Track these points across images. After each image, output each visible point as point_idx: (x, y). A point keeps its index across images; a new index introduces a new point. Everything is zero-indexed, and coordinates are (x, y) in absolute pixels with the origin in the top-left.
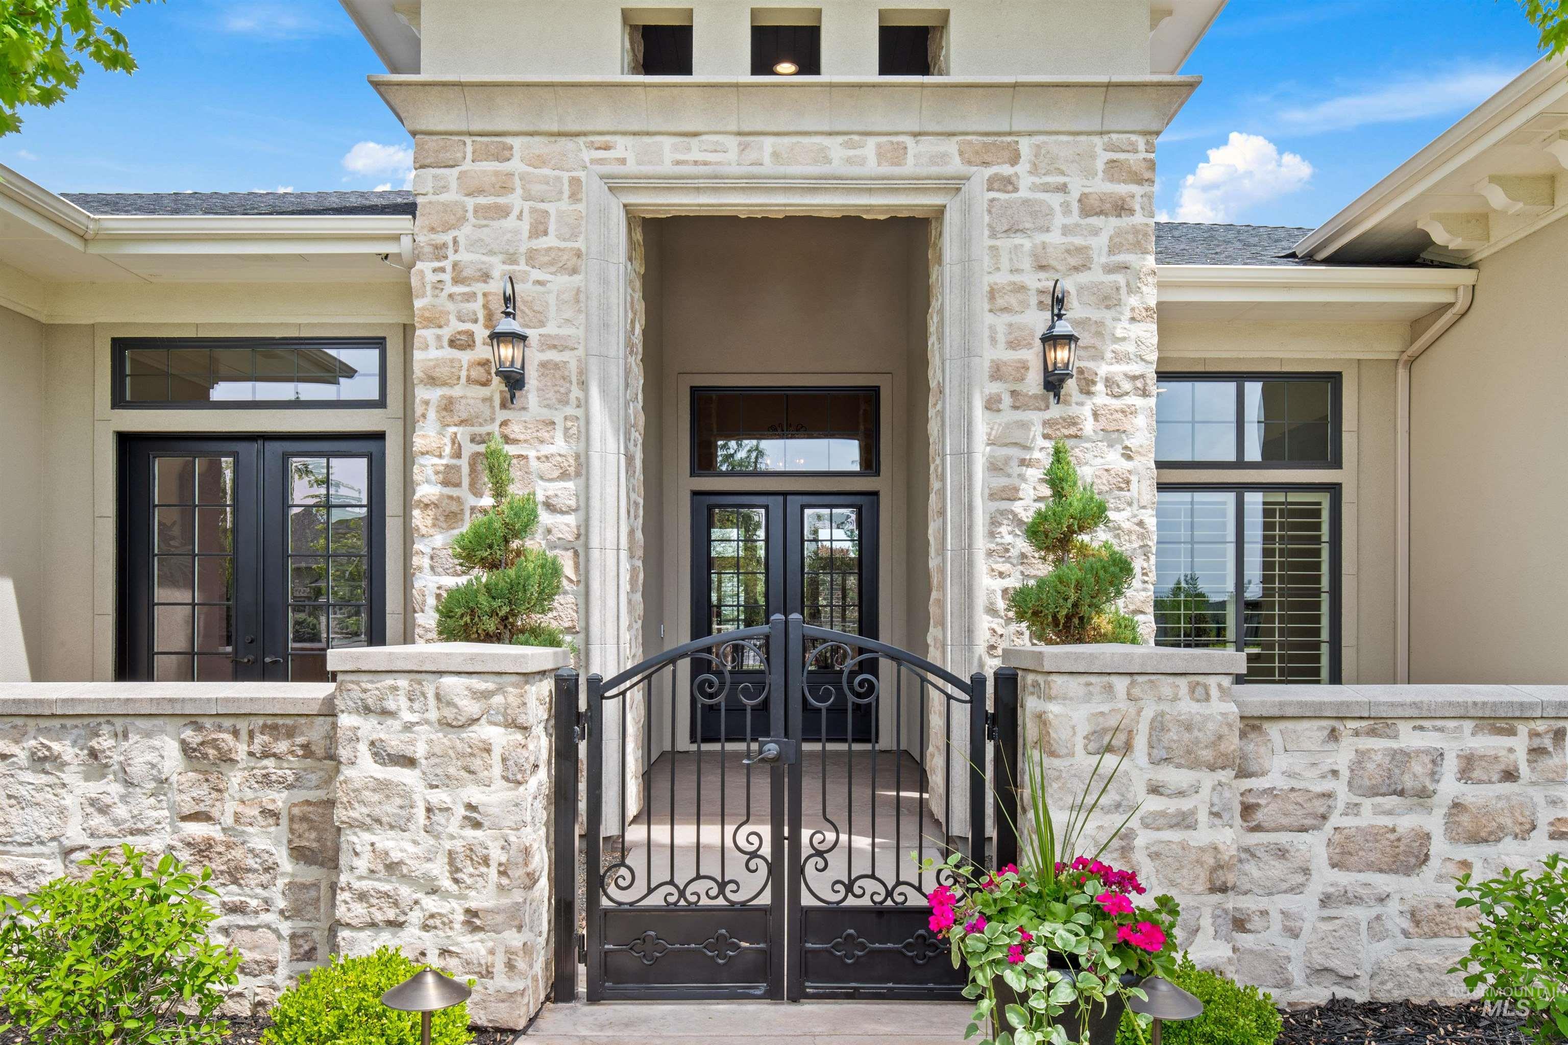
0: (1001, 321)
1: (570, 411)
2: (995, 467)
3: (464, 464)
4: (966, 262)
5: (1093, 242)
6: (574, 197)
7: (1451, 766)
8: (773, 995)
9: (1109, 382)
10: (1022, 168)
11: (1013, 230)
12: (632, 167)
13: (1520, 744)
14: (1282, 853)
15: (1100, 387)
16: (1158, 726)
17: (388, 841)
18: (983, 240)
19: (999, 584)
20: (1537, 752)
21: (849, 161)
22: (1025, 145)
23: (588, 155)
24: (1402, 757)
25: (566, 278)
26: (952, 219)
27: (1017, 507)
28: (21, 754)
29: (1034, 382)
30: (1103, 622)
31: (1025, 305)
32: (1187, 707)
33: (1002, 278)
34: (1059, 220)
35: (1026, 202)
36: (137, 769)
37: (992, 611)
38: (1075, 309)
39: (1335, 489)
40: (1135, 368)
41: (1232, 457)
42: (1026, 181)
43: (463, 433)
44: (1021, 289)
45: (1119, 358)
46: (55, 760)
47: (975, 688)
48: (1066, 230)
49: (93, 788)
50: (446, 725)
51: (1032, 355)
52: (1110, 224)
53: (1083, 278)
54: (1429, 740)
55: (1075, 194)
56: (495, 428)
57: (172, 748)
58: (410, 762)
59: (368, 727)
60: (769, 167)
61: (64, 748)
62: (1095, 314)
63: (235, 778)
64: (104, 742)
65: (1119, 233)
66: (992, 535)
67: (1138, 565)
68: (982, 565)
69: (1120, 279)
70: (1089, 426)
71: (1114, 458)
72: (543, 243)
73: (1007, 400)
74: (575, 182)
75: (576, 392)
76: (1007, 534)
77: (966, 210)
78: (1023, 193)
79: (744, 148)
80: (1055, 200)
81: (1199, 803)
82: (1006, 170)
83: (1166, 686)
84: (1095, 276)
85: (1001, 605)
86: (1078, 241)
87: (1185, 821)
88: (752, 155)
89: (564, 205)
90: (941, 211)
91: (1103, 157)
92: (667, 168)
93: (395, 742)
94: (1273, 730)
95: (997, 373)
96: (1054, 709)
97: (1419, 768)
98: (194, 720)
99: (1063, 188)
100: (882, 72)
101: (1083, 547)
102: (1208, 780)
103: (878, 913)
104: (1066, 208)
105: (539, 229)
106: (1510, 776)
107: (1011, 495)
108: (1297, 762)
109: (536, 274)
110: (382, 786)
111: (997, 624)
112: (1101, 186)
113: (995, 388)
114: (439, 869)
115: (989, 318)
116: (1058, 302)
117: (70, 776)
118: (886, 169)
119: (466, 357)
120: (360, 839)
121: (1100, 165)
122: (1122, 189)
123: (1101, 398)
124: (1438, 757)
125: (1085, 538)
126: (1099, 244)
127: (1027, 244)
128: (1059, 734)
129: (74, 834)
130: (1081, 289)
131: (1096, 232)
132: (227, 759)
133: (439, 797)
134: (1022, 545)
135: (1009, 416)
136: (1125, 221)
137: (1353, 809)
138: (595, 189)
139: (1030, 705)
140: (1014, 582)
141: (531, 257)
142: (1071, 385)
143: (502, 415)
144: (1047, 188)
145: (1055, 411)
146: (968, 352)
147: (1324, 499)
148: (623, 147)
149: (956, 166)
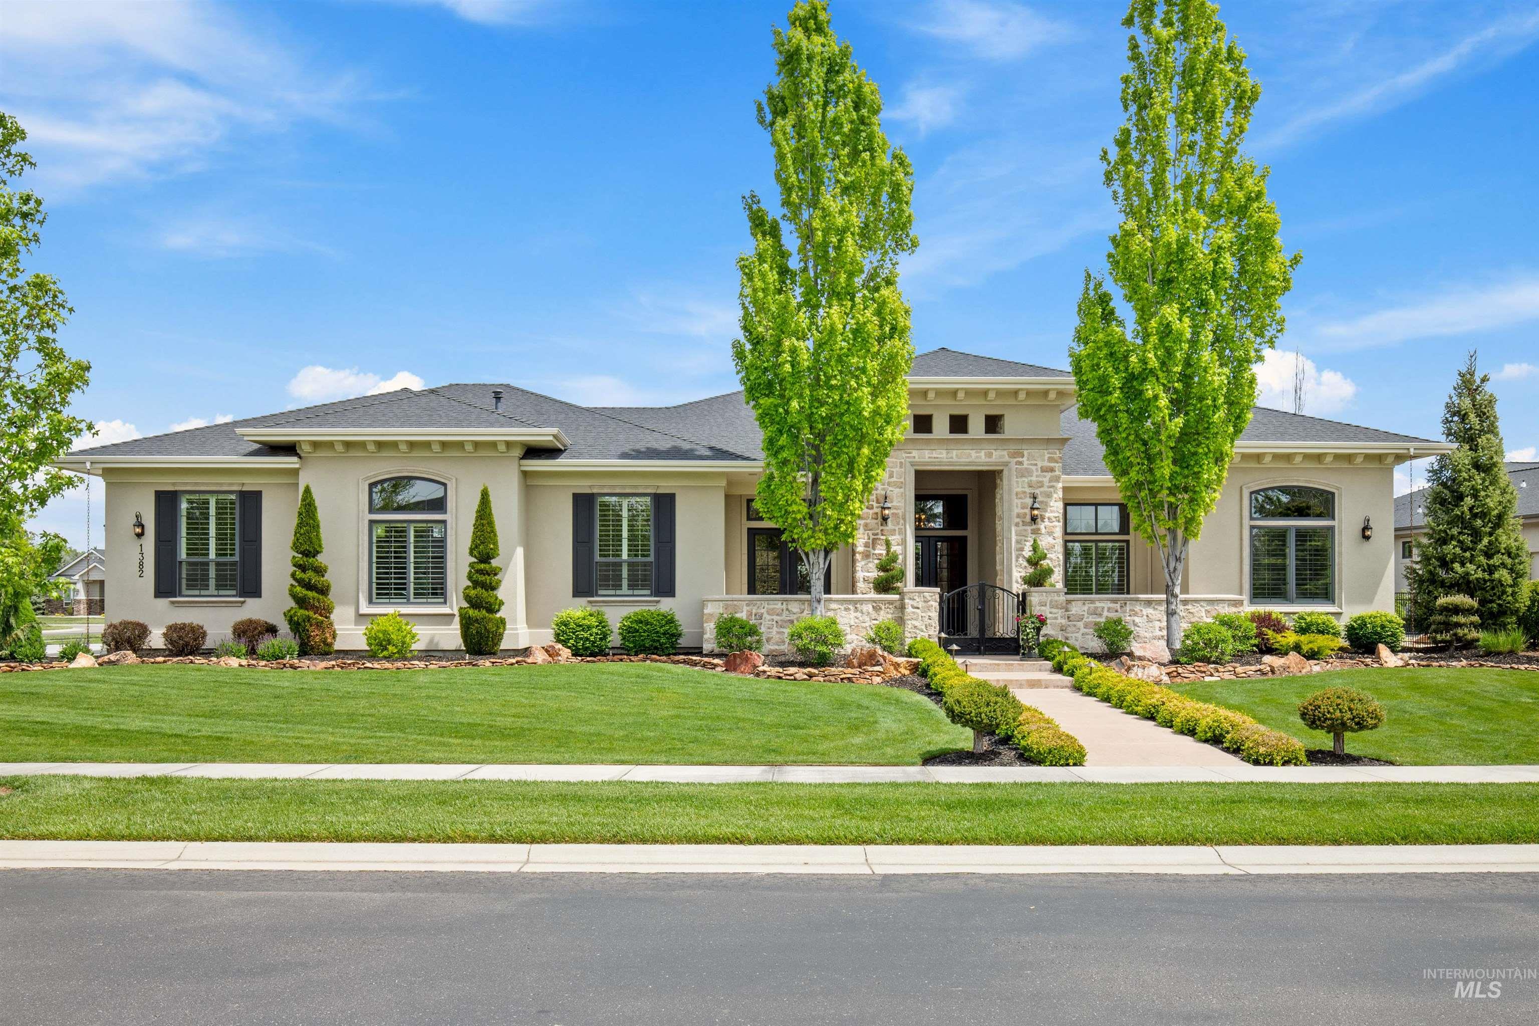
0: (1019, 501)
1: (900, 526)
2: (1018, 542)
3: (870, 541)
4: (1010, 485)
5: (1044, 479)
6: (901, 467)
7: (1106, 609)
8: (980, 654)
9: (1049, 518)
10: (1025, 459)
11: (1022, 476)
12: (917, 459)
13: (1118, 605)
14: (1075, 626)
15: (1046, 520)
16: (1051, 601)
17: (916, 623)
18: (1014, 479)
19: (1018, 575)
20: (1121, 607)
21: (977, 457)
22: (1025, 453)
23: (904, 455)
24: (1096, 608)
25: (898, 489)
26: (1005, 473)
27: (1024, 553)
28: (842, 608)
29: (1028, 519)
30: (1047, 583)
31: (1026, 497)
32: (1056, 598)
33: (1019, 490)
34: (1035, 474)
35: (1026, 469)
36: (864, 611)
37: (1017, 582)
38: (1040, 499)
39: (1127, 542)
40: (1057, 515)
41: (1094, 531)
42: (1026, 463)
43: (870, 533)
44: (1025, 492)
45: (1051, 512)
46: (849, 609)
47: (1018, 596)
48: (1037, 476)
49: (856, 614)
50: (925, 601)
51: (1028, 511)
52: (1049, 475)
53: (1042, 489)
54: (1102, 605)
55: (1039, 466)
56: (879, 531)
57: (870, 607)
58: (918, 608)
59: (911, 602)
60: (955, 459)
61: (851, 607)
62: (1045, 500)
63: (882, 613)
64: (858, 606)
65: (1052, 477)
66: (1017, 561)
67: (1056, 570)
68: (1014, 569)
69: (1052, 490)
70: (1043, 531)
71: (1050, 539)
72: (894, 479)
73: (1021, 523)
74: (901, 463)
75: (902, 521)
76: (1021, 560)
77: (1010, 470)
78: (1025, 466)
79: (948, 453)
80: (1034, 468)
81: (1059, 615)
82: (1020, 459)
83: (1052, 594)
84: (1045, 489)
85: (1020, 580)
86: (1040, 479)
87: (1056, 618)
88: (950, 455)
89: (898, 469)
90: (1002, 471)
91: (1047, 456)
92: (927, 460)
93: (915, 605)
94: (1073, 603)
95: (1018, 516)
96: (1032, 598)
97: (1099, 610)
98: (874, 601)
99: (1036, 465)
100: (986, 432)
101: (1041, 565)
102: (1060, 611)
103: (1000, 638)
104: (1037, 470)
105: (891, 476)
106: (1117, 611)
107: (1022, 549)
108: (1078, 609)
109: (891, 489)
110: (913, 613)
111: (1019, 586)
112: (1046, 464)
113: (1018, 520)
114: (923, 627)
115: (1016, 501)
116: (1035, 498)
117: (852, 612)
118: (988, 460)
119: (871, 512)
120: (909, 622)
121: (1046, 458)
122: (1052, 465)
123: (1047, 523)
124: (1103, 608)
125: (1042, 562)
126: (1046, 480)
127: (1026, 480)
128: (1034, 603)
129: (853, 623)
130: (1041, 493)
131: (1045, 477)
132: (881, 609)
133: (923, 614)
134: (1025, 564)
135: (1021, 528)
136: (1053, 474)
137: (1088, 618)
138: (908, 465)
139: (1028, 598)
140: (1023, 574)
141: (889, 484)
142: (1039, 520)
143: (881, 528)
144: (1031, 464)
145: (1034, 527)
146: (1010, 510)
147: (1124, 544)
148: (915, 453)
149: (1007, 459)
